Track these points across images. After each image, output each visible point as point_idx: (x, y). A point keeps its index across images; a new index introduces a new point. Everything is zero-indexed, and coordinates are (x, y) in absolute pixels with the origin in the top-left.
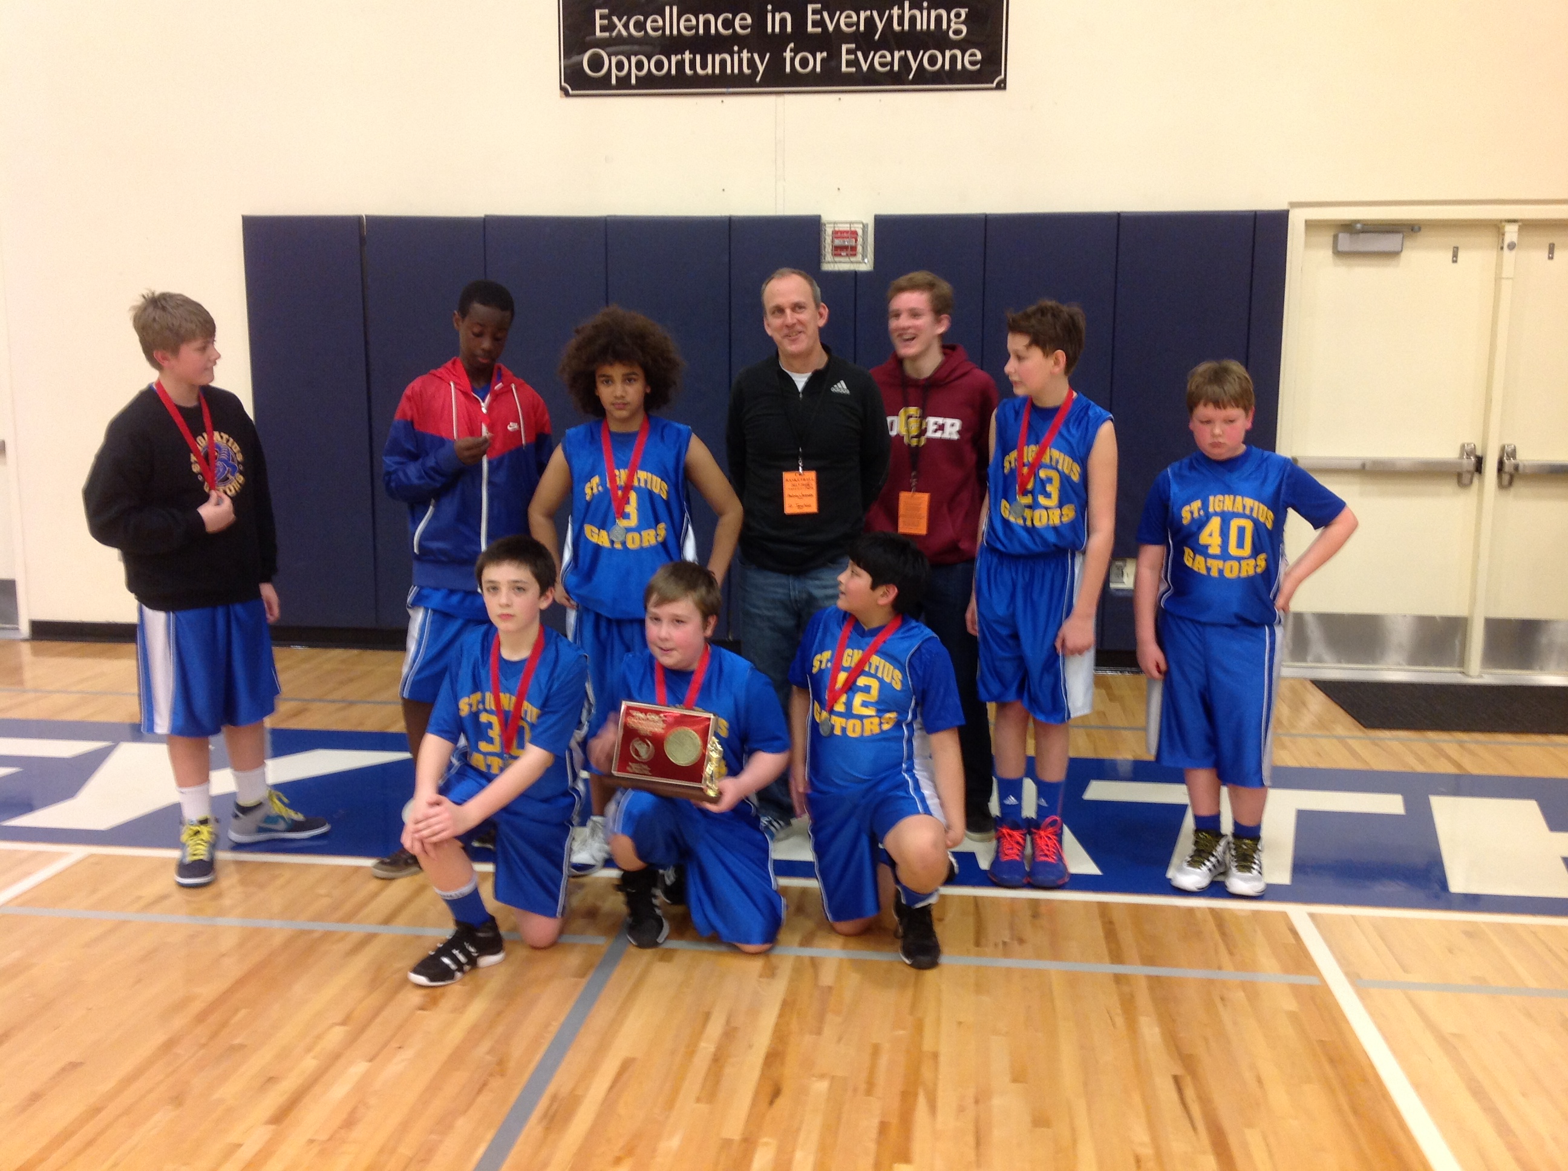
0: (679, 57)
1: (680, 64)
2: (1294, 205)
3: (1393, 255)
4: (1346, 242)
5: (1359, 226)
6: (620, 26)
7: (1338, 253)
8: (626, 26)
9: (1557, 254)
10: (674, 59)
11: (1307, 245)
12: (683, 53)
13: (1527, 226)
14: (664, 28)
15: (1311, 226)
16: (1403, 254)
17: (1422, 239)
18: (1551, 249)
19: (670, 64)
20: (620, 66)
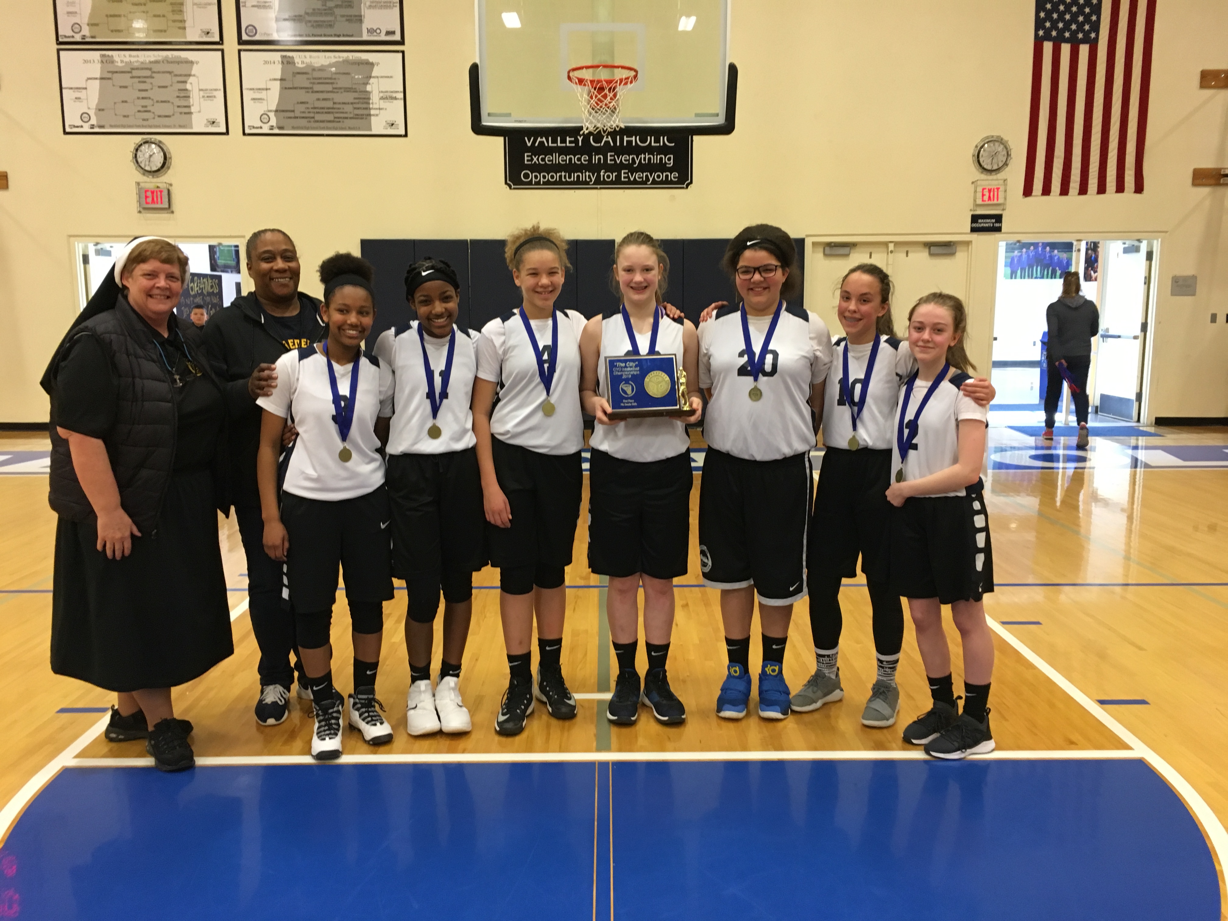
0: (560, 174)
1: (560, 177)
2: (808, 236)
3: (847, 255)
4: (828, 250)
5: (833, 244)
6: (535, 159)
7: (825, 255)
8: (538, 159)
9: (909, 254)
10: (558, 175)
11: (813, 252)
12: (562, 172)
13: (897, 244)
14: (552, 161)
15: (814, 244)
16: (851, 255)
17: (858, 249)
18: (907, 253)
19: (557, 176)
20: (536, 177)
